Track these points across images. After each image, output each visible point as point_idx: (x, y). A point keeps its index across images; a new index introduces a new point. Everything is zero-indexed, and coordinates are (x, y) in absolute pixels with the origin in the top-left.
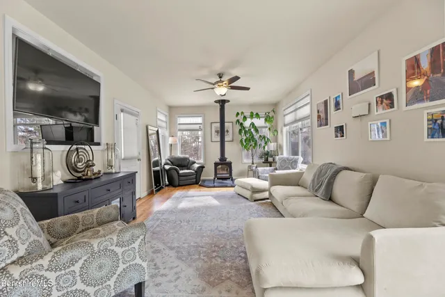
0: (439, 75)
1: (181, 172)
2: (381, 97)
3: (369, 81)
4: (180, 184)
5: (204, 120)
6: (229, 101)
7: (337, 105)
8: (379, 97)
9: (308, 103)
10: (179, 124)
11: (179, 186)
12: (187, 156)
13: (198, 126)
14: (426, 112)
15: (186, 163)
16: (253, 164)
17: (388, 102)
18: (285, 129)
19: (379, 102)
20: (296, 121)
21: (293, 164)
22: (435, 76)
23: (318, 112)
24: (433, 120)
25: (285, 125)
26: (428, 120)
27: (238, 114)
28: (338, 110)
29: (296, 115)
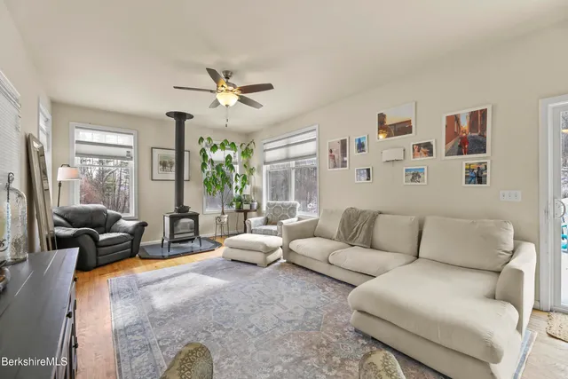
0: (476, 134)
1: (102, 237)
2: (419, 145)
3: (404, 128)
4: (101, 262)
5: (137, 141)
6: (191, 117)
7: (361, 147)
8: (417, 145)
9: (314, 140)
10: (78, 142)
11: (98, 266)
12: (100, 206)
13: (125, 150)
14: (464, 163)
15: (100, 220)
16: (223, 213)
17: (426, 150)
18: (265, 168)
19: (416, 150)
20: (287, 159)
21: (291, 212)
22: (473, 134)
23: (331, 151)
24: (469, 169)
25: (265, 163)
26: (466, 169)
27: (202, 139)
28: (361, 151)
29: (288, 151)
